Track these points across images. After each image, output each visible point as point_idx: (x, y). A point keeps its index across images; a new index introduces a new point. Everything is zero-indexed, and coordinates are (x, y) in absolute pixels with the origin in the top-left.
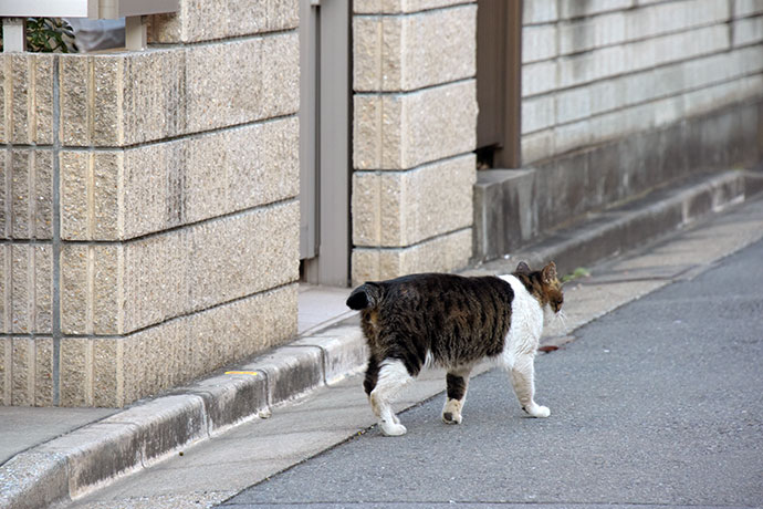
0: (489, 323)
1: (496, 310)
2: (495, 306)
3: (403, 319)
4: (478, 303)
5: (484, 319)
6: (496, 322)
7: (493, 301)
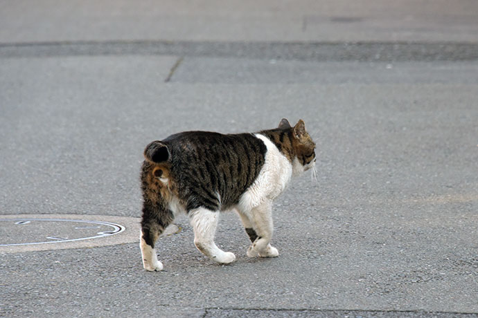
0: (244, 172)
1: (249, 159)
2: (248, 156)
3: (191, 172)
4: (236, 155)
5: (239, 169)
6: (249, 170)
7: (247, 152)
